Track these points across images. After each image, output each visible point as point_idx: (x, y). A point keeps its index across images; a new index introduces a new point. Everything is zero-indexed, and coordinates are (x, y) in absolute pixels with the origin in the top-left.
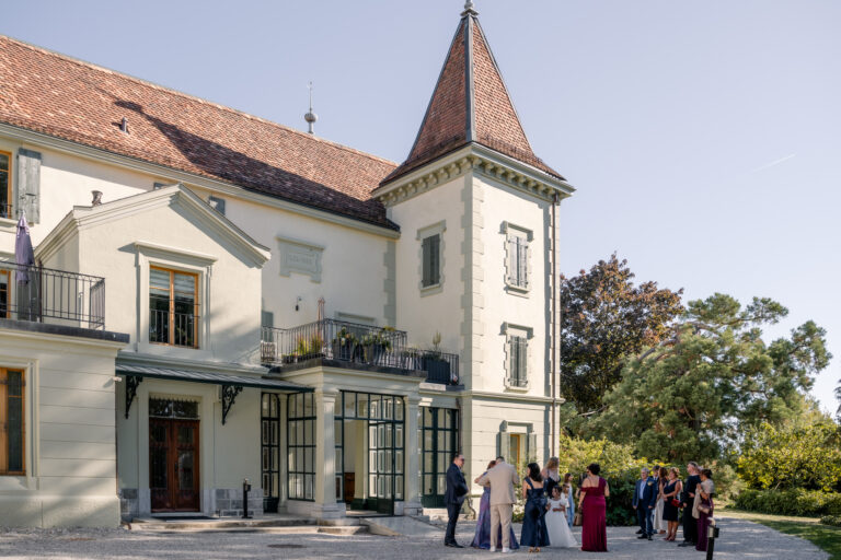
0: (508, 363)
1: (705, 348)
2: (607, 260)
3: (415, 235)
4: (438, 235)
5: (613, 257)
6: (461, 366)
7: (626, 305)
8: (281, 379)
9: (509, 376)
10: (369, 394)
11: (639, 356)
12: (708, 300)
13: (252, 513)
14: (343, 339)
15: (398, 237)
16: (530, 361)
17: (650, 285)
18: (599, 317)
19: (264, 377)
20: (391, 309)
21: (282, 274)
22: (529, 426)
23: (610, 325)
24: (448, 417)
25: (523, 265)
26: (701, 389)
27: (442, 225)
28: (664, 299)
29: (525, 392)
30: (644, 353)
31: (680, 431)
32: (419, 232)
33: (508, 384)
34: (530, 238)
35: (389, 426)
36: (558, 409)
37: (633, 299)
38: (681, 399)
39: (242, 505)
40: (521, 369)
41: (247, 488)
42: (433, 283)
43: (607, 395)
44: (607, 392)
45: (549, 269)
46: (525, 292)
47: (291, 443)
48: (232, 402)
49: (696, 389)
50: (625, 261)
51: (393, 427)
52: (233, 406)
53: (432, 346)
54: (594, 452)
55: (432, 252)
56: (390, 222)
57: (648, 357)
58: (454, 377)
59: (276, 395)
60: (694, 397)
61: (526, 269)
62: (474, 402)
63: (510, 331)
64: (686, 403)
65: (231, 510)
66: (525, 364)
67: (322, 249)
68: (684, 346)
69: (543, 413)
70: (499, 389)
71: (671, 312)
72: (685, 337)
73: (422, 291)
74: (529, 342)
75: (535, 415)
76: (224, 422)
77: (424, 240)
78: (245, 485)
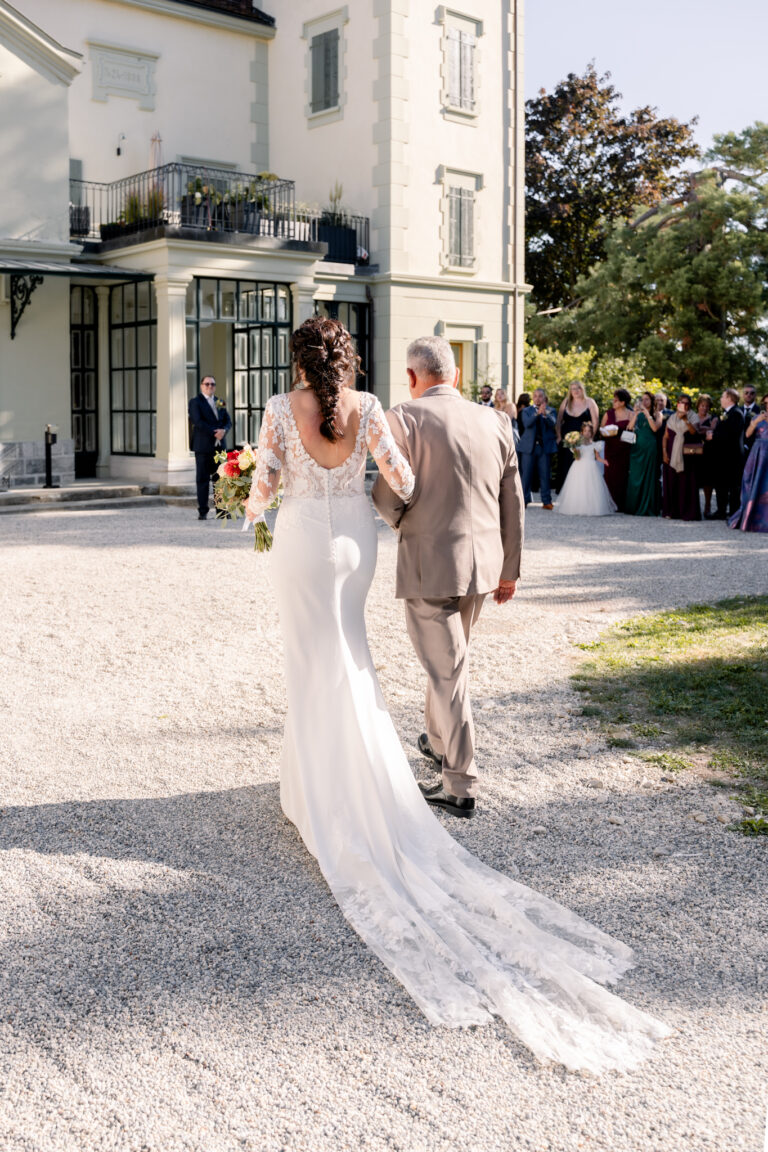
0: (446, 229)
1: (738, 207)
2: (581, 74)
3: (299, 32)
4: (336, 31)
5: (590, 67)
6: (374, 236)
7: (609, 143)
8: (100, 263)
9: (447, 251)
10: (238, 281)
11: (632, 222)
12: (744, 133)
13: (58, 479)
14: (198, 195)
15: (273, 36)
16: (478, 225)
17: (646, 111)
18: (567, 162)
19: (74, 261)
20: (261, 148)
21: (96, 99)
22: (478, 329)
23: (582, 174)
24: (353, 315)
25: (468, 74)
26: (733, 272)
27: (342, 13)
28: (667, 134)
29: (472, 275)
30: (639, 216)
31: (700, 338)
32: (306, 25)
33: (446, 263)
34: (479, 33)
35: (267, 332)
36: (521, 300)
37: (619, 133)
38: (700, 287)
39: (42, 466)
40: (465, 238)
41: (51, 439)
42: (327, 105)
43: (582, 282)
44: (580, 277)
45: (509, 80)
46: (472, 117)
47: (117, 364)
48: (27, 302)
49: (724, 272)
50: (607, 74)
51: (275, 334)
52: (27, 307)
53: (329, 206)
54: (574, 370)
55: (327, 57)
56: (259, 12)
57: (646, 223)
58: (362, 253)
59: (93, 288)
60: (722, 285)
61: (472, 81)
62: (394, 290)
63: (449, 179)
64: (710, 295)
65: (27, 476)
66: (471, 230)
67: (156, 58)
68: (704, 205)
69: (499, 309)
70: (431, 271)
71: (678, 154)
72: (705, 191)
73: (310, 119)
74: (477, 195)
75: (487, 312)
76: (13, 335)
77: (314, 39)
78: (47, 434)
